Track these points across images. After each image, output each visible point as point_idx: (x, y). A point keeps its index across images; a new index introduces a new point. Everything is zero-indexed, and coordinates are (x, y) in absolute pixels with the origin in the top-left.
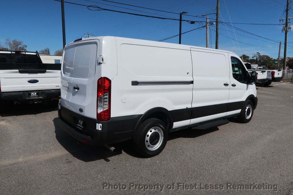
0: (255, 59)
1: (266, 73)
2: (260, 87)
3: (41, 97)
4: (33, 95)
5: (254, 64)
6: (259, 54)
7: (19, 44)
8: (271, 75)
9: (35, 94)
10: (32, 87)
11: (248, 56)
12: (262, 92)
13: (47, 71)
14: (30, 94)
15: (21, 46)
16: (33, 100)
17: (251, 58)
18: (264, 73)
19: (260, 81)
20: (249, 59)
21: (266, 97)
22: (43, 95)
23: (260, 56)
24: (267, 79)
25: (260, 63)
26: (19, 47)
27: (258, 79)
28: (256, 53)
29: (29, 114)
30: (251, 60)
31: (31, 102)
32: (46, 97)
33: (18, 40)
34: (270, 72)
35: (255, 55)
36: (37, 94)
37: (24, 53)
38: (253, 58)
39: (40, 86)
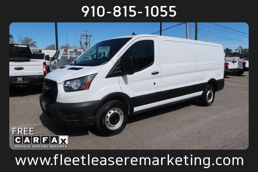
0: (238, 52)
1: (237, 63)
2: (232, 76)
3: (26, 82)
4: (19, 80)
5: (237, 57)
6: (241, 48)
7: (30, 41)
8: (242, 65)
9: (21, 79)
10: (18, 73)
11: (231, 49)
12: (232, 80)
13: (31, 60)
14: (17, 79)
15: (32, 42)
16: (19, 84)
17: (233, 51)
18: (234, 63)
19: (231, 71)
20: (232, 52)
21: (234, 84)
22: (28, 80)
23: (242, 50)
24: (238, 69)
25: (242, 56)
26: (29, 43)
27: (228, 68)
28: (238, 47)
29: (17, 96)
30: (234, 53)
31: (17, 86)
32: (30, 81)
33: (29, 37)
34: (241, 62)
35: (237, 49)
36: (23, 79)
37: (17, 46)
38: (236, 52)
39: (25, 73)
